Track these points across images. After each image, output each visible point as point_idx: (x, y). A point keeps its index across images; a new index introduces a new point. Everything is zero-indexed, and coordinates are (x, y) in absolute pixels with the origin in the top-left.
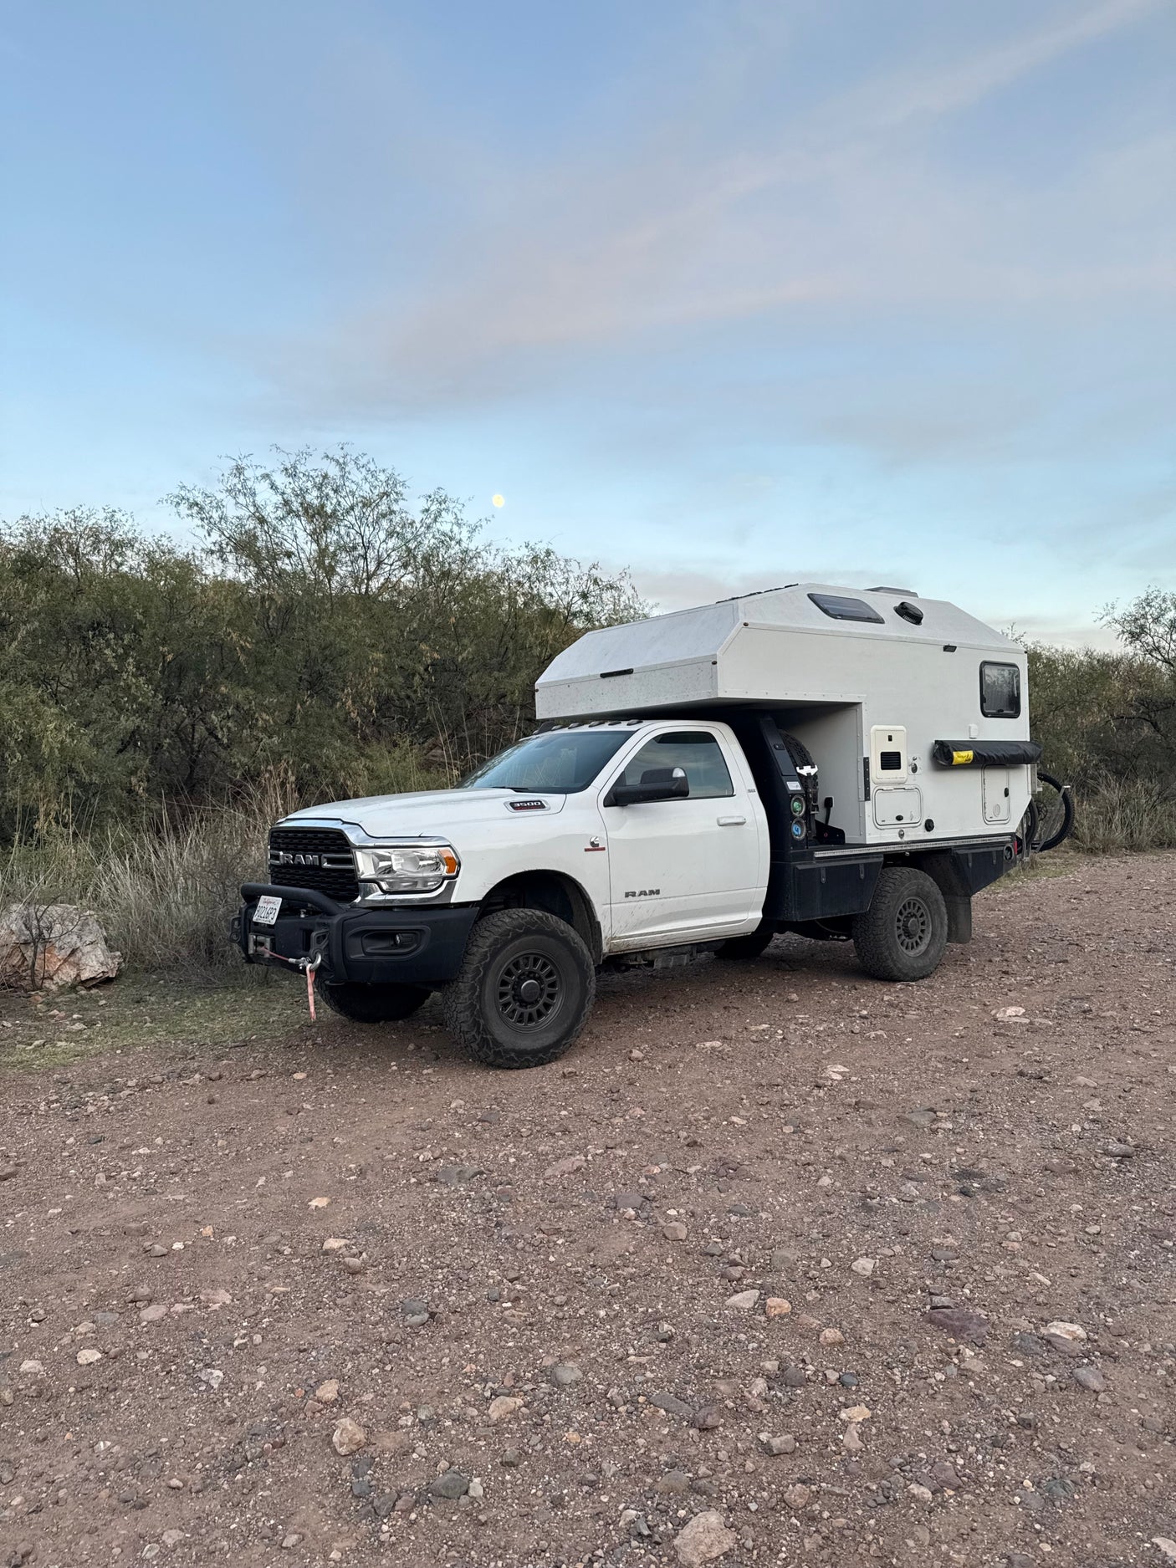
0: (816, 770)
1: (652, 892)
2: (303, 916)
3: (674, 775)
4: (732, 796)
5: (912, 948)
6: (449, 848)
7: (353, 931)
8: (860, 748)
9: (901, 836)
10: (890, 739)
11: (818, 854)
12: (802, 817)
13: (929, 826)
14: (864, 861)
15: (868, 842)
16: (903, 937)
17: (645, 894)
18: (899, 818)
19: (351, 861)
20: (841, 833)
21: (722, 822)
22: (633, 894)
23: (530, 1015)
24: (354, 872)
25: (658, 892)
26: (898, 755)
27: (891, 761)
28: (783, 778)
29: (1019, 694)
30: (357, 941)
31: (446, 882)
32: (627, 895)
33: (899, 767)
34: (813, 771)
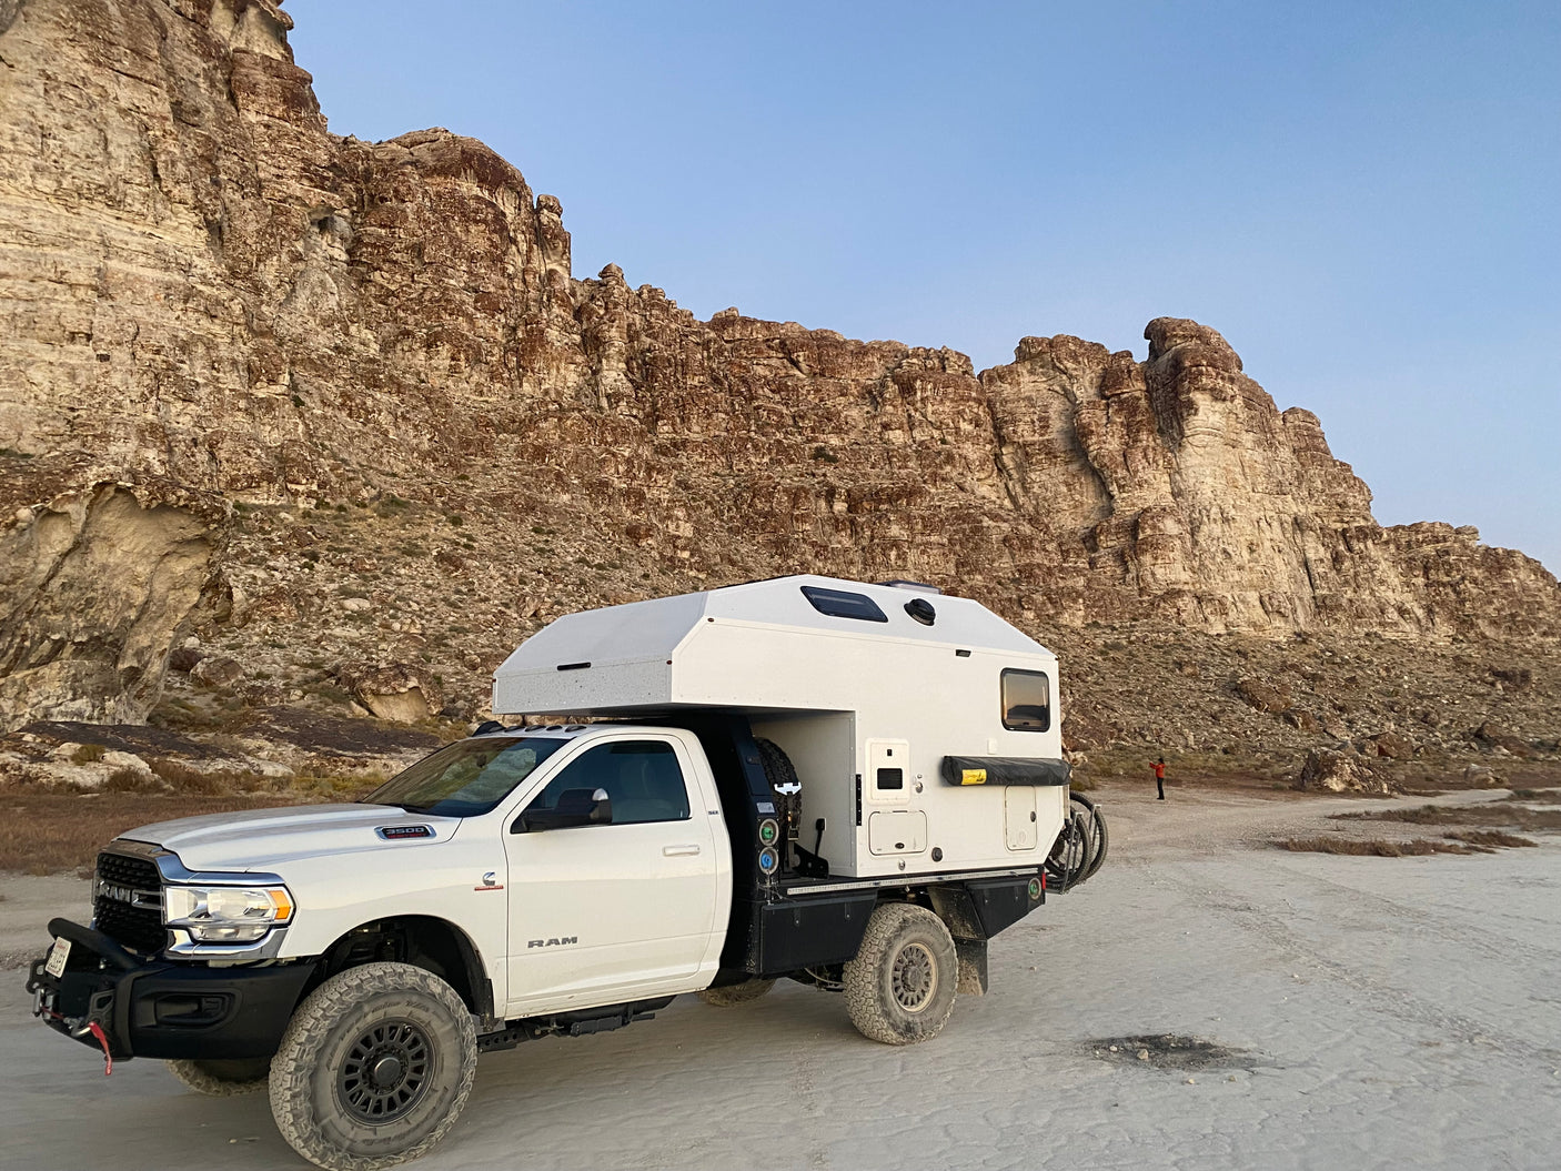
0: (799, 787)
1: (565, 941)
2: (102, 967)
3: (595, 797)
4: (688, 819)
5: (913, 1003)
6: (282, 888)
7: (143, 994)
8: (852, 763)
9: (902, 866)
10: (890, 753)
11: (792, 891)
12: (774, 846)
13: (937, 855)
14: (850, 899)
15: (859, 876)
16: (901, 990)
17: (557, 942)
18: (900, 846)
19: (158, 900)
20: (825, 863)
21: (669, 851)
22: (540, 944)
23: (391, 1099)
24: (158, 915)
25: (574, 940)
26: (899, 772)
27: (890, 779)
28: (753, 798)
29: (1048, 705)
30: (150, 1005)
31: (273, 932)
32: (531, 945)
33: (900, 786)
34: (795, 789)
